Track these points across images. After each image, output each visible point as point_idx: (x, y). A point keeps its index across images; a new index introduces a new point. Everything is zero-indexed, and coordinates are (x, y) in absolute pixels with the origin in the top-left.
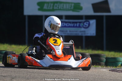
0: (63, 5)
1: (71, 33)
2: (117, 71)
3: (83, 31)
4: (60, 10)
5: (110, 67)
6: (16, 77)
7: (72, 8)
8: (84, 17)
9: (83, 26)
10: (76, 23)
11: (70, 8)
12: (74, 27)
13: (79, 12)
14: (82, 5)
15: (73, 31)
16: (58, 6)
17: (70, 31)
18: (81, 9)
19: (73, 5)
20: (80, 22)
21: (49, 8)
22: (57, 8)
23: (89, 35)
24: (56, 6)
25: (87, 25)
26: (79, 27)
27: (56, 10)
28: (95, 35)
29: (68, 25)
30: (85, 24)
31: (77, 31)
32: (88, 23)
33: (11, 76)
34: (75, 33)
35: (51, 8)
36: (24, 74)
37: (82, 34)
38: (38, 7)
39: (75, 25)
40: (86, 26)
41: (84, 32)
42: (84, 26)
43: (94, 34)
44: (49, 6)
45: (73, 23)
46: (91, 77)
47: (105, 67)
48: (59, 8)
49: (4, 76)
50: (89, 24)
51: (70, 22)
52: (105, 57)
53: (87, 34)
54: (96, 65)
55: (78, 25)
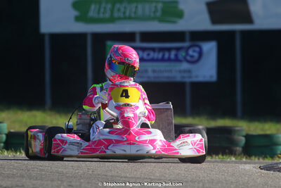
0: (136, 7)
2: (279, 170)
3: (185, 71)
4: (130, 18)
5: (257, 160)
7: (159, 14)
8: (187, 37)
9: (185, 58)
10: (169, 50)
11: (152, 14)
12: (163, 60)
13: (174, 22)
14: (182, 6)
15: (161, 71)
16: (122, 10)
17: (154, 71)
18: (180, 15)
19: (160, 6)
20: (178, 49)
21: (101, 16)
22: (122, 15)
23: (201, 79)
24: (119, 10)
25: (196, 55)
26: (177, 60)
27: (119, 19)
28: (214, 79)
29: (148, 55)
30: (191, 52)
31: (171, 71)
32: (197, 49)
33: (23, 186)
34: (166, 74)
35: (107, 15)
36: (53, 180)
37: (183, 77)
38: (75, 13)
39: (167, 55)
40: (192, 56)
41: (189, 71)
42: (188, 58)
43: (211, 77)
44: (102, 10)
45: (161, 50)
47: (244, 160)
48: (127, 14)
50: (201, 54)
51: (153, 49)
52: (244, 133)
53: (197, 77)
54: (223, 155)
55: (173, 56)
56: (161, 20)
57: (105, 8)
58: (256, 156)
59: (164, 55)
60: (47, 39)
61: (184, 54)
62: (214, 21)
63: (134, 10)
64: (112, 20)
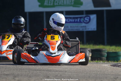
0: (64, 1)
1: (72, 28)
2: (118, 66)
3: (83, 27)
4: (61, 5)
6: (18, 75)
8: (84, 13)
9: (83, 21)
10: (77, 18)
11: (70, 4)
12: (74, 22)
13: (79, 7)
15: (74, 27)
16: (58, 2)
17: (71, 27)
18: (81, 4)
20: (81, 18)
21: (49, 4)
22: (58, 4)
23: (90, 30)
24: (56, 2)
25: (88, 20)
26: (80, 22)
27: (57, 6)
28: (95, 30)
29: (69, 20)
30: (86, 19)
31: (78, 27)
32: (88, 18)
33: (14, 74)
34: (76, 28)
35: (52, 4)
36: (26, 72)
37: (83, 29)
38: (39, 4)
40: (86, 21)
41: (85, 27)
42: (85, 21)
43: (94, 29)
44: (50, 2)
45: (74, 18)
46: (93, 72)
47: (106, 62)
48: (60, 4)
49: (6, 75)
50: (90, 19)
51: (71, 18)
52: (107, 52)
53: (88, 29)
54: (97, 61)
55: (78, 21)
56: (74, 6)
57: (51, 1)
58: (111, 61)
59: (75, 20)
60: (27, 14)
61: (83, 20)
62: (95, 6)
63: (62, 2)
64: (54, 6)
